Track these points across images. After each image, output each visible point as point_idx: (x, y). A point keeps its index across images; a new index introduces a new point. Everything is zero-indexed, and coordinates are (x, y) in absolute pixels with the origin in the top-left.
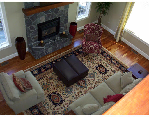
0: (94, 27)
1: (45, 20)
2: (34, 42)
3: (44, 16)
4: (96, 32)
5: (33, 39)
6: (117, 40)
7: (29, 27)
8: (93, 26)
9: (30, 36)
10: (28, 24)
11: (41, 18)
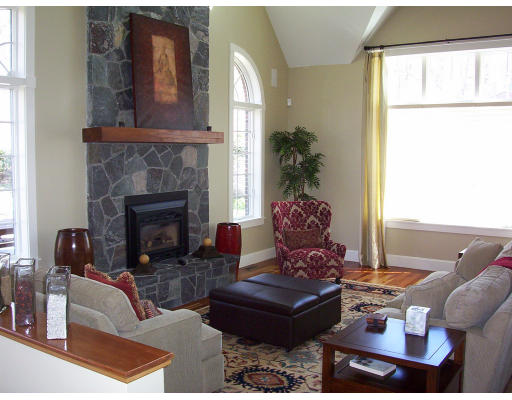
0: (300, 210)
1: (148, 190)
2: (112, 270)
3: (143, 174)
4: (309, 221)
5: (110, 251)
6: (376, 265)
7: (100, 200)
8: (294, 207)
9: (102, 238)
10: (98, 185)
11: (134, 174)
